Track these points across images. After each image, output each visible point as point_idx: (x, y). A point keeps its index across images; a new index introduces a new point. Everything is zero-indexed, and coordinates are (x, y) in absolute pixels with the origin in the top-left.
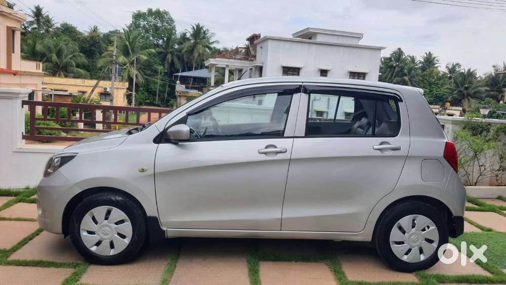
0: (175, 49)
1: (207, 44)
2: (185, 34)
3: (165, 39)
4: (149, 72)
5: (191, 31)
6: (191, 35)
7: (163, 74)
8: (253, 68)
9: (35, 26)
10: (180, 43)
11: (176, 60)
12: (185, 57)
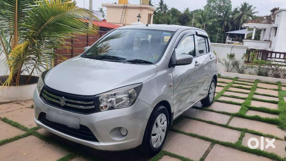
0: (229, 18)
1: (250, 14)
2: (236, 9)
3: (225, 12)
4: (213, 32)
5: (241, 7)
6: (240, 9)
7: (221, 32)
8: (273, 28)
9: (160, 10)
10: (233, 14)
11: (229, 24)
12: (235, 22)
